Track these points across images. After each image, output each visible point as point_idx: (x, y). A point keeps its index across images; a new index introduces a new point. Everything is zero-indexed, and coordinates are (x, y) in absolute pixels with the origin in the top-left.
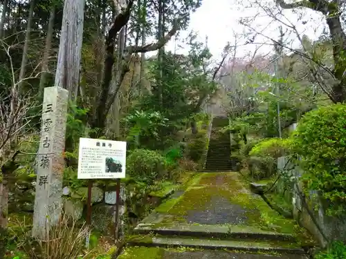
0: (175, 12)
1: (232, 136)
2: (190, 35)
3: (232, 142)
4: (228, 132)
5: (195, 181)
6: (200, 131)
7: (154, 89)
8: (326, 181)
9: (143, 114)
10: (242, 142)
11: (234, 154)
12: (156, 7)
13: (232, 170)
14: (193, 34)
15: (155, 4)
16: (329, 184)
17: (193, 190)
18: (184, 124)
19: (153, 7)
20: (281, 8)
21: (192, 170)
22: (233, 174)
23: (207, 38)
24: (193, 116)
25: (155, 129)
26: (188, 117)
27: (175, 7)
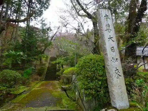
0: (36, 9)
1: (57, 65)
2: (42, 20)
3: (57, 68)
4: (56, 64)
5: (38, 85)
6: (44, 62)
7: (23, 41)
8: (86, 85)
9: (13, 52)
10: (61, 68)
11: (57, 73)
12: (27, 5)
13: (56, 80)
14: (43, 20)
15: (27, 3)
16: (87, 87)
17: (35, 90)
18: (35, 59)
19: (26, 4)
20: (77, 15)
21: (37, 80)
22: (56, 82)
23: (50, 23)
24: (40, 55)
25: (20, 60)
26: (38, 56)
27: (37, 7)
